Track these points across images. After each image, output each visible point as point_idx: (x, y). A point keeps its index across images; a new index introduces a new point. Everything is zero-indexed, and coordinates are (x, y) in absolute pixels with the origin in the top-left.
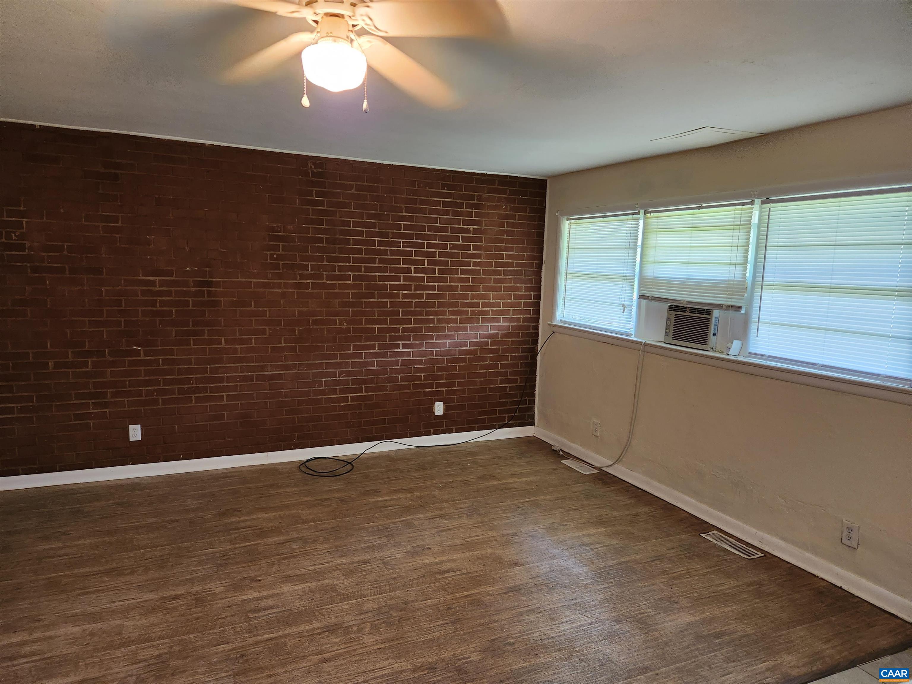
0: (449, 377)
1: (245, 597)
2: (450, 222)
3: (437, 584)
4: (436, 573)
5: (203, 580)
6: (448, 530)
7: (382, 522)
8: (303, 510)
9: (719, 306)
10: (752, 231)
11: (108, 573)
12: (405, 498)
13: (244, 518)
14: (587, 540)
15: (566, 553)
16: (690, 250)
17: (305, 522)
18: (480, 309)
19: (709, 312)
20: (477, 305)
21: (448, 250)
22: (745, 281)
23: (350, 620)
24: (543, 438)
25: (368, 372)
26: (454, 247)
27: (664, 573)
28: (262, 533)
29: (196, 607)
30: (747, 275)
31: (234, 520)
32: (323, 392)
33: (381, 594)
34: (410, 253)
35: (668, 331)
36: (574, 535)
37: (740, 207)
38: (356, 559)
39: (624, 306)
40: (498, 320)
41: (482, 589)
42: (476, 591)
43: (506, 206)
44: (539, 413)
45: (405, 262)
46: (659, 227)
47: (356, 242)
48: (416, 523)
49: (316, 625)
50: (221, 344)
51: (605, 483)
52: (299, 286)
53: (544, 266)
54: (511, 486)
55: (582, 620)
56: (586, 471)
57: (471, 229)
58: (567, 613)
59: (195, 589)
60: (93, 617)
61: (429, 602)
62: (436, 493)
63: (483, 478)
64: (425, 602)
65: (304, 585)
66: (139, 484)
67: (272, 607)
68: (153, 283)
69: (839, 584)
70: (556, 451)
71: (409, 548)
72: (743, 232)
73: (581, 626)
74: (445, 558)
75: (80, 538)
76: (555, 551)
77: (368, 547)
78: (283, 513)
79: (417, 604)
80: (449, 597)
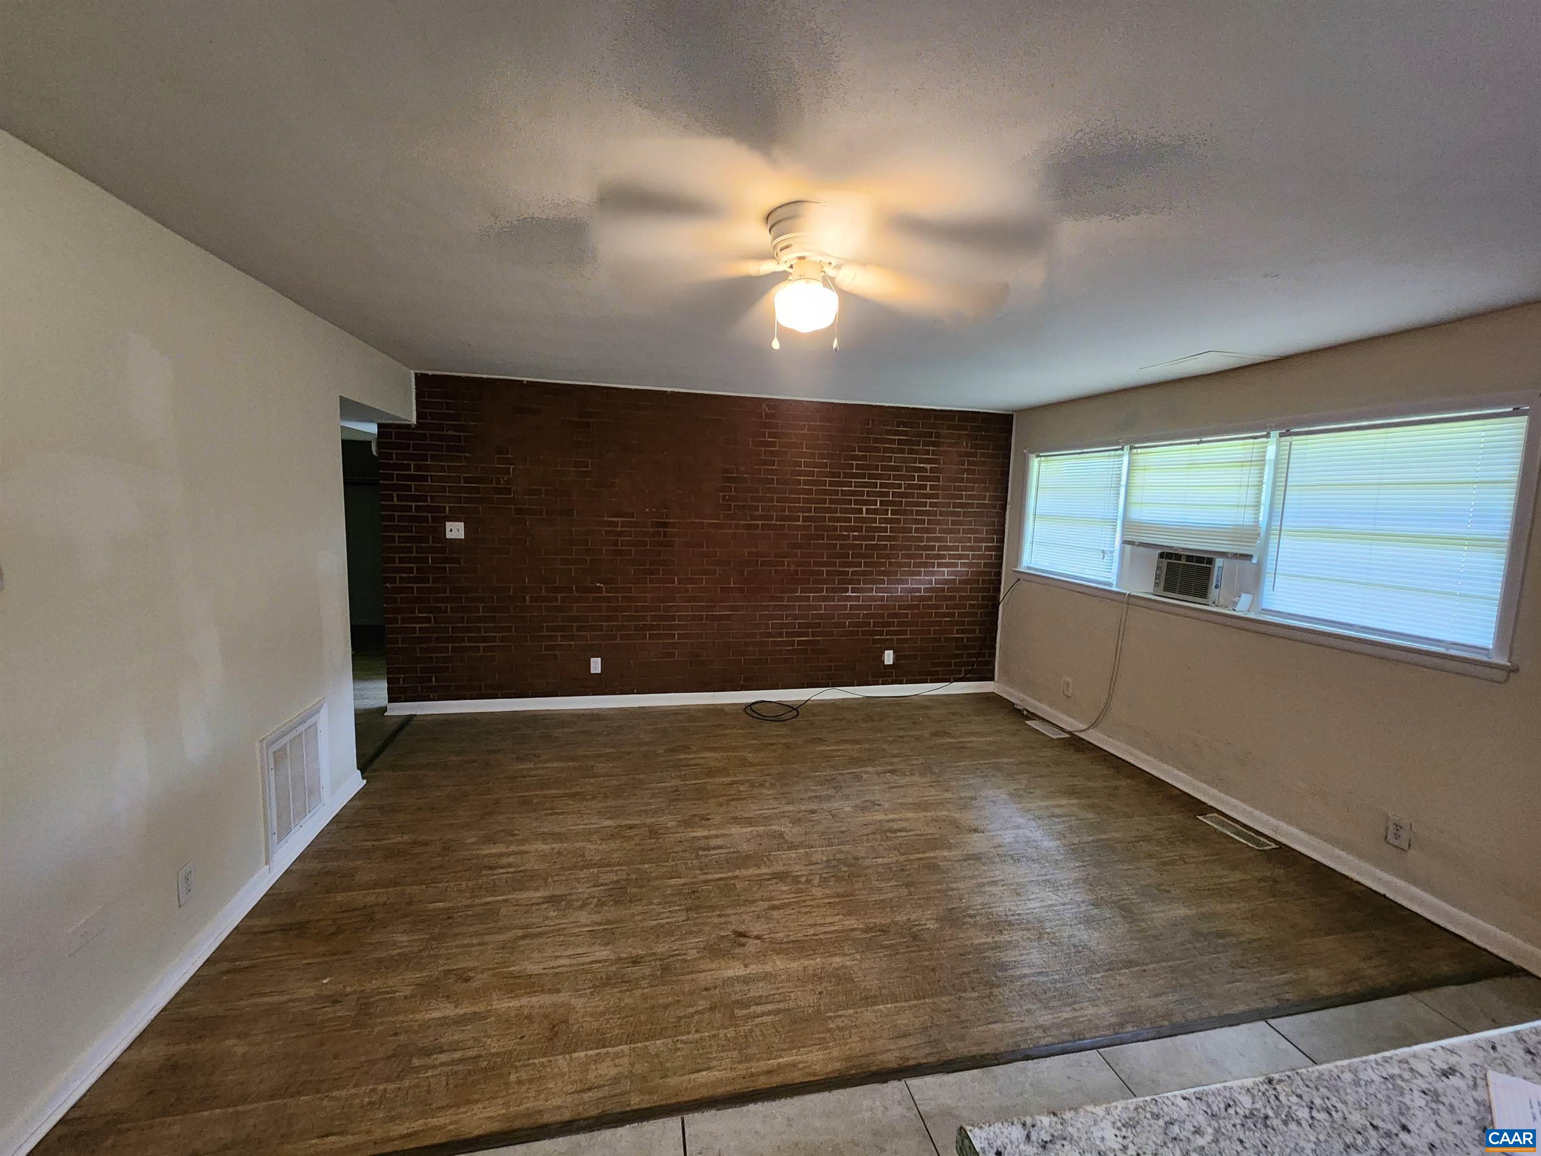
0: (900, 624)
1: (695, 834)
2: (904, 460)
3: (889, 843)
4: (886, 831)
5: (656, 812)
6: (899, 787)
7: (828, 772)
8: (750, 753)
9: (1223, 554)
10: (1267, 468)
11: (572, 796)
12: (853, 750)
13: (692, 756)
14: (1057, 811)
15: (1033, 824)
16: (1186, 490)
17: (751, 765)
18: (936, 552)
19: (1210, 561)
20: (933, 548)
21: (903, 490)
22: (1257, 526)
23: (799, 869)
24: (1005, 696)
25: (815, 616)
26: (909, 486)
27: (1151, 856)
28: (711, 773)
29: (650, 838)
30: (1261, 519)
31: (684, 757)
32: (769, 635)
33: (831, 846)
34: (862, 493)
35: (1158, 581)
36: (1041, 804)
37: (1252, 441)
38: (804, 808)
39: (1103, 552)
40: (956, 565)
41: (938, 853)
42: (932, 854)
43: (967, 444)
44: (1000, 668)
45: (857, 502)
46: (1147, 464)
47: (806, 482)
48: (865, 776)
49: (764, 870)
50: (674, 583)
51: (1078, 750)
52: (749, 527)
53: (1008, 507)
54: (969, 745)
55: (1053, 898)
56: (1054, 734)
57: (929, 469)
58: (1036, 889)
59: (649, 821)
60: (559, 837)
61: (879, 861)
62: (886, 747)
63: (935, 734)
64: (877, 860)
65: (750, 829)
66: (598, 715)
67: (721, 847)
68: (615, 524)
69: (1382, 890)
70: (1019, 710)
71: (858, 802)
72: (1254, 470)
73: (1052, 905)
74: (896, 816)
75: (547, 761)
76: (1021, 821)
77: (816, 797)
78: (729, 754)
79: (867, 862)
80: (902, 858)
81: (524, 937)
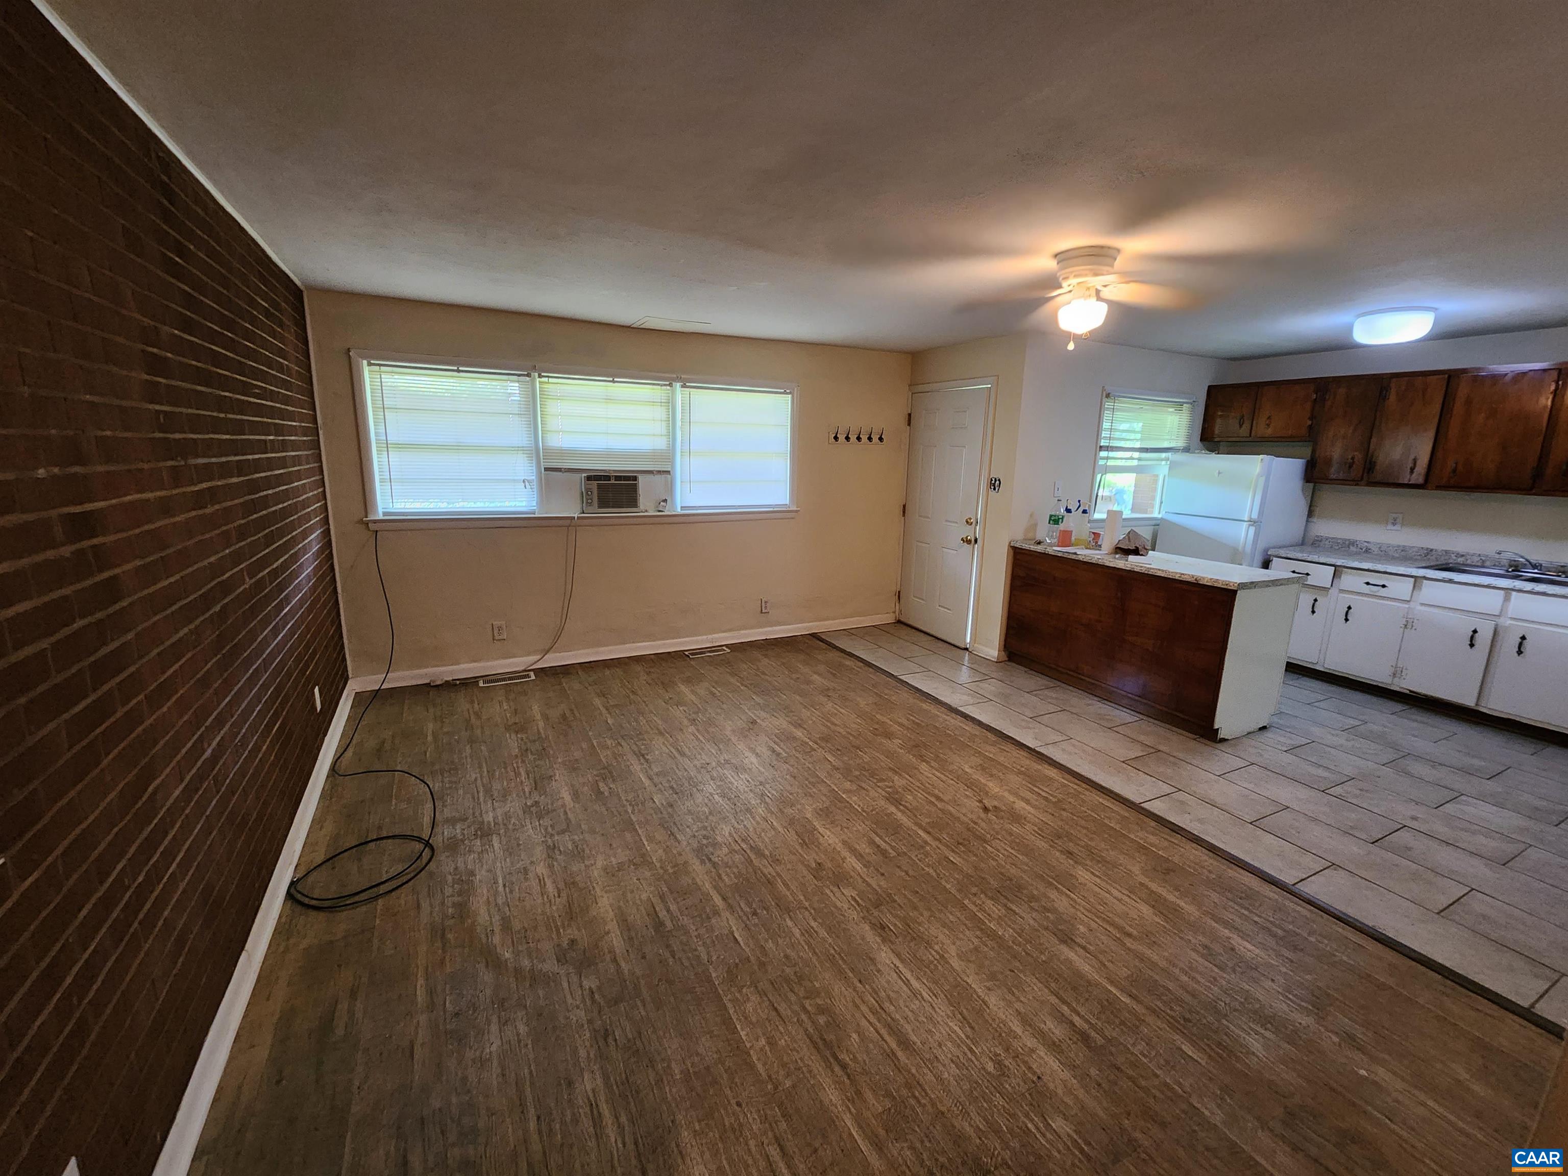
9: (646, 472)
19: (635, 478)
35: (589, 501)
37: (658, 387)
70: (442, 685)
81: (1129, 935)
